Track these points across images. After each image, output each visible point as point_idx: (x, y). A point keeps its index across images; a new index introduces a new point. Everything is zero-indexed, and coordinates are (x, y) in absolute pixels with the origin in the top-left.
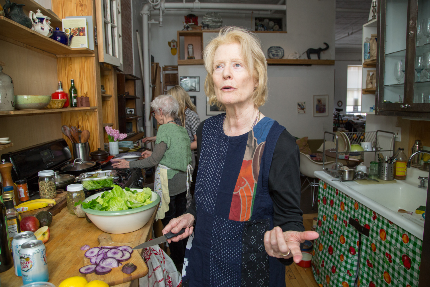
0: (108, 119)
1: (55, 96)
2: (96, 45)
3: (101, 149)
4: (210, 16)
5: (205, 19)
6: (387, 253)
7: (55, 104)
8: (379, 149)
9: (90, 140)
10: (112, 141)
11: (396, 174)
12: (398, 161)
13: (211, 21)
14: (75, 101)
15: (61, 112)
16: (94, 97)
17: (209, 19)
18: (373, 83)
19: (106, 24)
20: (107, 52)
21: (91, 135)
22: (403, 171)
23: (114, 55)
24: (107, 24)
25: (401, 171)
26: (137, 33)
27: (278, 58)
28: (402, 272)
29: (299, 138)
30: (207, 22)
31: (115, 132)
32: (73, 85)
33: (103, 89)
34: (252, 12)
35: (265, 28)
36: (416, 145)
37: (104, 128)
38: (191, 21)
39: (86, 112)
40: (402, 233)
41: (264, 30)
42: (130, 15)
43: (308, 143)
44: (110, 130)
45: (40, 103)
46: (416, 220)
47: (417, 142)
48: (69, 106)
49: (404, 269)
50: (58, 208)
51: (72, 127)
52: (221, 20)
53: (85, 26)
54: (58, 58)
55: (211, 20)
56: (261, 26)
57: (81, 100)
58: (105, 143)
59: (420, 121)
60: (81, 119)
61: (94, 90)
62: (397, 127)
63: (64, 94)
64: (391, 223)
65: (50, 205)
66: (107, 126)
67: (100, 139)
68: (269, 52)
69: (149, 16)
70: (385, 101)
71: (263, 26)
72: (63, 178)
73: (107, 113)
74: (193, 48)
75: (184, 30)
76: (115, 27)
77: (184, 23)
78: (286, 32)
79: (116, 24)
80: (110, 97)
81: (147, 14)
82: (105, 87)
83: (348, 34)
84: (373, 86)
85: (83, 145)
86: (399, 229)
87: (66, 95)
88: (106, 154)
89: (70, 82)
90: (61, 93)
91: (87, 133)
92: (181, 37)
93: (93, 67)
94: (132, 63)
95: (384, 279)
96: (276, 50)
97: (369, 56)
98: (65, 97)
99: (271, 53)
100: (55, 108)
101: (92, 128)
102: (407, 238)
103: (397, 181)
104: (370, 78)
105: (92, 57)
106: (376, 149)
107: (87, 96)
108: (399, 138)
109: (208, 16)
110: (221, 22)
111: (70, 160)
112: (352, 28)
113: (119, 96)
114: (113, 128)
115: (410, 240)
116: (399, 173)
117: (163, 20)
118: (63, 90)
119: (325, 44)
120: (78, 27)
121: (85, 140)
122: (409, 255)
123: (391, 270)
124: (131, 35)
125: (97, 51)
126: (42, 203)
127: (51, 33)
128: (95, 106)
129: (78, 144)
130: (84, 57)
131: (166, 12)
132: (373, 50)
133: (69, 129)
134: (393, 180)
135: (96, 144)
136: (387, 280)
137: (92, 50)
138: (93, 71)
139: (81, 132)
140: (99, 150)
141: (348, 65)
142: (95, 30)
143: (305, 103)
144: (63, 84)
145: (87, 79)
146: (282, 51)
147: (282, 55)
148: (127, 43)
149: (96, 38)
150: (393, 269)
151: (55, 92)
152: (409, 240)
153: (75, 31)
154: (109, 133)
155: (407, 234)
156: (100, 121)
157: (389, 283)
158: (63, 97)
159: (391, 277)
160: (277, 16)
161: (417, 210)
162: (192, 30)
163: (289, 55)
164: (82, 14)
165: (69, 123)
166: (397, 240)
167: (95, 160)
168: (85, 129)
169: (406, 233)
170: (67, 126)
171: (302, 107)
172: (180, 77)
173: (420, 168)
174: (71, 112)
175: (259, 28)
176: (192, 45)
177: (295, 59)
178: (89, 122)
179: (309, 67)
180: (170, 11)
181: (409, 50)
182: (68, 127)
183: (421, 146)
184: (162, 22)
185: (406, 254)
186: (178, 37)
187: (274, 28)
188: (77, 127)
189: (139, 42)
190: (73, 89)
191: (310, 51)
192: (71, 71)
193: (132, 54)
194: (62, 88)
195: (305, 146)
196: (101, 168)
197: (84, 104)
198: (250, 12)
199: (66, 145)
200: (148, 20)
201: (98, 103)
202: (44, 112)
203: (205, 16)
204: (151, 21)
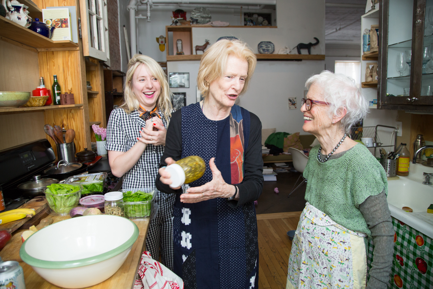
0: (95, 117)
1: (37, 92)
2: (80, 38)
3: (88, 149)
4: (198, 12)
5: (193, 14)
6: (397, 255)
7: (36, 101)
8: (379, 144)
9: (76, 140)
10: (100, 141)
11: (399, 170)
12: (401, 156)
13: (200, 17)
14: (58, 98)
15: (43, 111)
16: (79, 94)
17: (197, 14)
18: (373, 76)
19: (90, 15)
20: (92, 45)
21: (77, 134)
22: (406, 167)
23: (100, 49)
24: (92, 16)
25: (404, 167)
26: (124, 28)
27: (269, 53)
28: (416, 276)
29: (290, 133)
30: (196, 17)
31: (103, 131)
32: (56, 81)
33: (89, 85)
34: (242, 7)
35: (254, 23)
36: (418, 140)
37: (91, 127)
38: (180, 16)
39: (71, 110)
40: (415, 234)
41: (254, 25)
42: (117, 9)
43: (299, 138)
44: (97, 129)
45: (18, 101)
46: (429, 220)
47: (419, 137)
48: (52, 104)
49: (419, 272)
50: (38, 218)
51: (55, 126)
52: (209, 16)
53: (67, 17)
54: (39, 52)
55: (199, 15)
56: (250, 21)
57: (65, 96)
58: (92, 143)
59: (422, 115)
60: (66, 117)
61: (78, 86)
62: (397, 121)
63: (46, 91)
64: (403, 223)
65: (28, 216)
66: (94, 125)
67: (86, 139)
68: (259, 47)
69: (137, 10)
70: (388, 94)
71: (252, 21)
72: (46, 183)
73: (94, 110)
74: (182, 44)
75: (172, 25)
76: (101, 19)
77: (172, 18)
78: (276, 27)
79: (101, 16)
80: (97, 94)
81: (135, 8)
82: (91, 83)
83: (336, 29)
84: (373, 79)
85: (69, 145)
86: (413, 230)
87: (48, 91)
88: (94, 155)
89: (53, 78)
90: (43, 89)
91: (72, 133)
92: (169, 33)
93: (77, 61)
94: (120, 59)
95: (394, 283)
96: (266, 45)
97: (368, 48)
98: (47, 94)
99: (261, 48)
100: (36, 105)
101: (78, 126)
102: (422, 241)
103: (400, 177)
104: (369, 71)
105: (76, 50)
106: (377, 144)
107: (72, 93)
108: (400, 133)
109: (196, 11)
110: (210, 18)
111: (54, 162)
112: (339, 24)
113: (106, 93)
114: (100, 127)
115: (426, 242)
116: (401, 170)
117: (151, 15)
118: (45, 86)
119: (315, 38)
120: (60, 18)
121: (69, 140)
122: (424, 258)
123: (402, 274)
124: (118, 31)
125: (81, 44)
126: (19, 214)
127: (30, 23)
128: (81, 103)
129: (63, 144)
130: (68, 51)
131: (153, 7)
132: (373, 41)
133: (52, 128)
134: (395, 176)
135: (83, 144)
136: (398, 284)
137: (76, 44)
138: (77, 66)
139: (66, 131)
140: (85, 150)
141: (336, 61)
142: (79, 22)
143: (295, 98)
144: (46, 80)
145: (71, 75)
146: (273, 47)
147: (273, 51)
148: (114, 39)
149: (80, 30)
150: (406, 272)
151: (36, 89)
152: (424, 243)
153: (57, 22)
154: (96, 132)
155: (422, 236)
156: (86, 120)
157: (401, 287)
158: (45, 94)
159: (403, 280)
160: (266, 11)
161: (429, 210)
162: (181, 25)
163: (280, 50)
164: (64, 4)
165: (53, 122)
166: (409, 242)
167: (81, 162)
168: (70, 128)
169: (420, 235)
170: (50, 125)
171: (293, 102)
172: (169, 73)
173: (423, 164)
174: (54, 110)
175: (248, 23)
176: (181, 40)
177: (285, 54)
178: (74, 121)
179: (299, 62)
180: (158, 6)
181: (417, 40)
182: (51, 127)
183: (423, 141)
184: (150, 17)
185: (421, 257)
186: (166, 33)
187: (263, 23)
188: (61, 126)
189: (126, 38)
190: (56, 86)
191: (301, 46)
192: (54, 66)
193: (119, 50)
194: (44, 84)
195: (297, 141)
196: (88, 171)
197: (68, 101)
198: (239, 7)
199: (50, 146)
200: (136, 15)
201: (83, 100)
202: (22, 110)
203: (193, 12)
204: (138, 16)
